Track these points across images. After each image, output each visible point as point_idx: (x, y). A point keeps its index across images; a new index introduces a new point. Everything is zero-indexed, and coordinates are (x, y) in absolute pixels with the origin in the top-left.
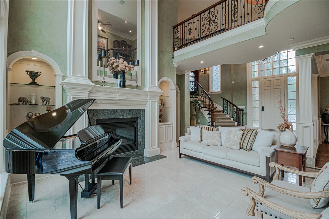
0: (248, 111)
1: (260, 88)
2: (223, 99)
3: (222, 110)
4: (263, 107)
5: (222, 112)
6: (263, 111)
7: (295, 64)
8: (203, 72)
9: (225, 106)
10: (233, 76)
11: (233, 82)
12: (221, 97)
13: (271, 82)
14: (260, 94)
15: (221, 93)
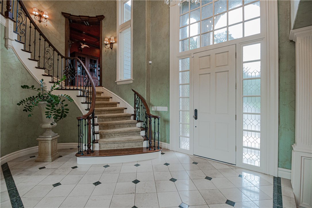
0: (172, 118)
1: (192, 71)
2: (136, 93)
3: (133, 113)
4: (196, 111)
5: (132, 117)
6: (196, 118)
7: (259, 15)
8: (109, 46)
9: (137, 106)
10: (151, 51)
11: (150, 62)
12: (133, 90)
13: (210, 59)
14: (192, 83)
15: (132, 82)
